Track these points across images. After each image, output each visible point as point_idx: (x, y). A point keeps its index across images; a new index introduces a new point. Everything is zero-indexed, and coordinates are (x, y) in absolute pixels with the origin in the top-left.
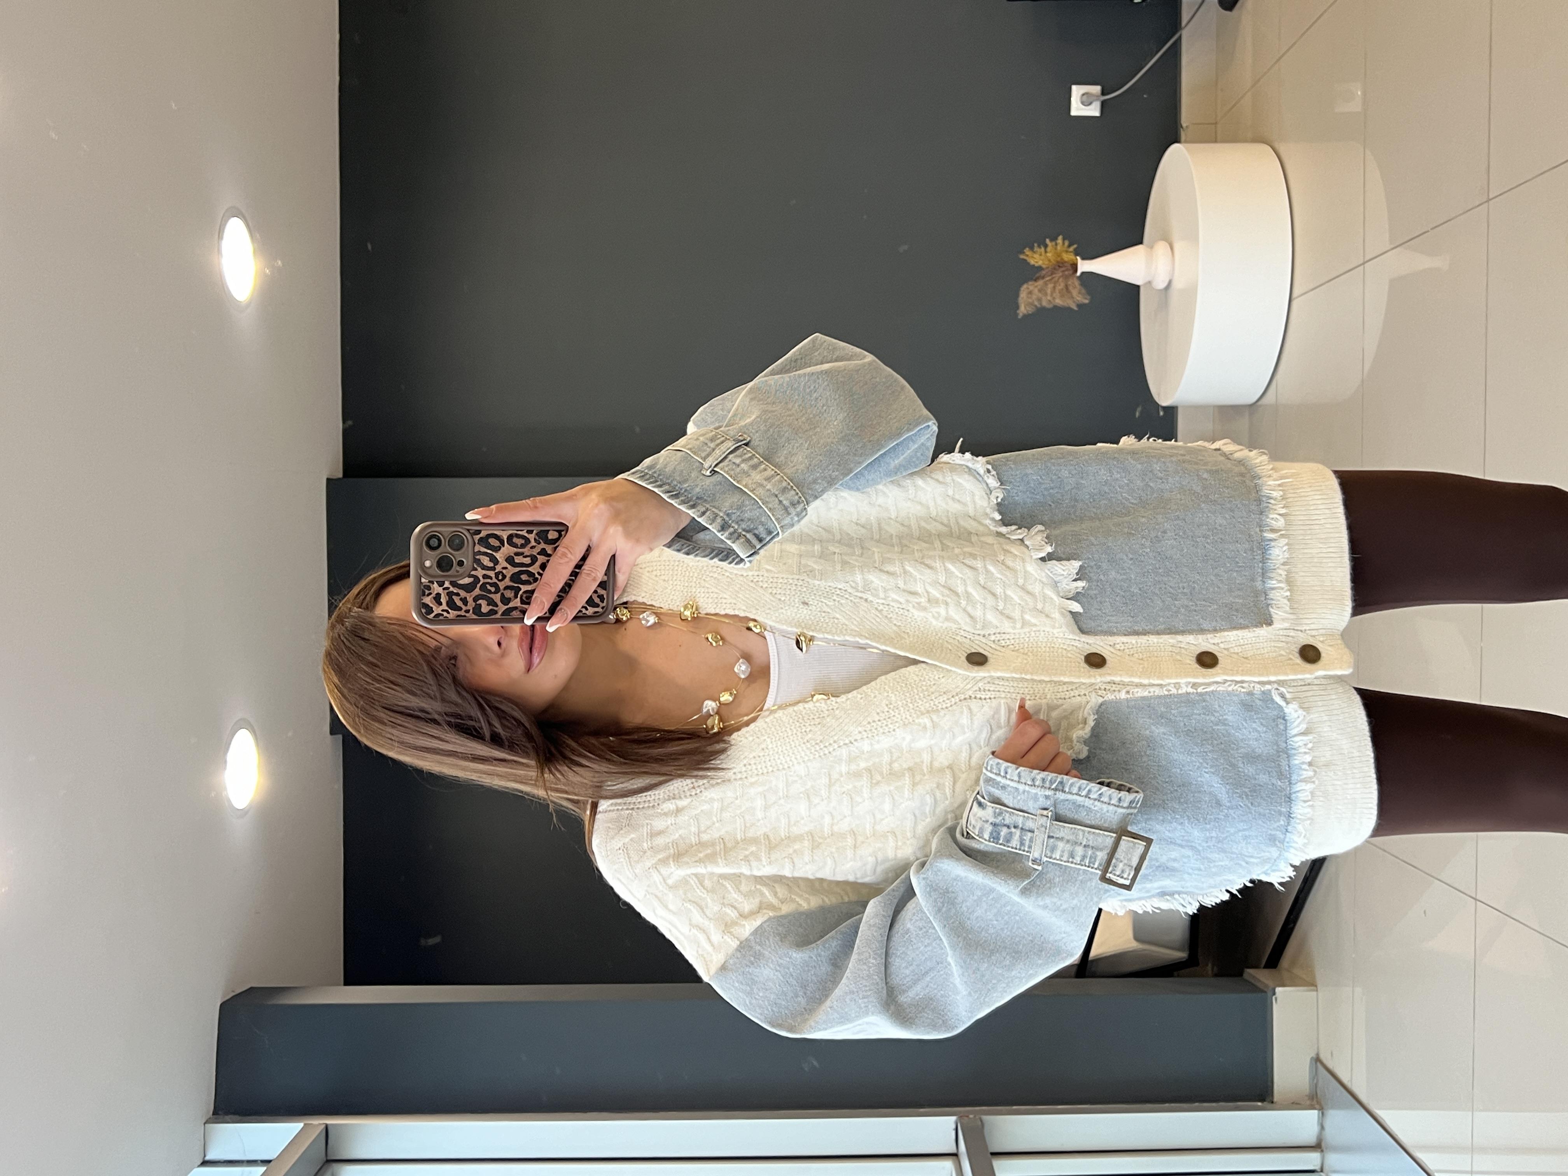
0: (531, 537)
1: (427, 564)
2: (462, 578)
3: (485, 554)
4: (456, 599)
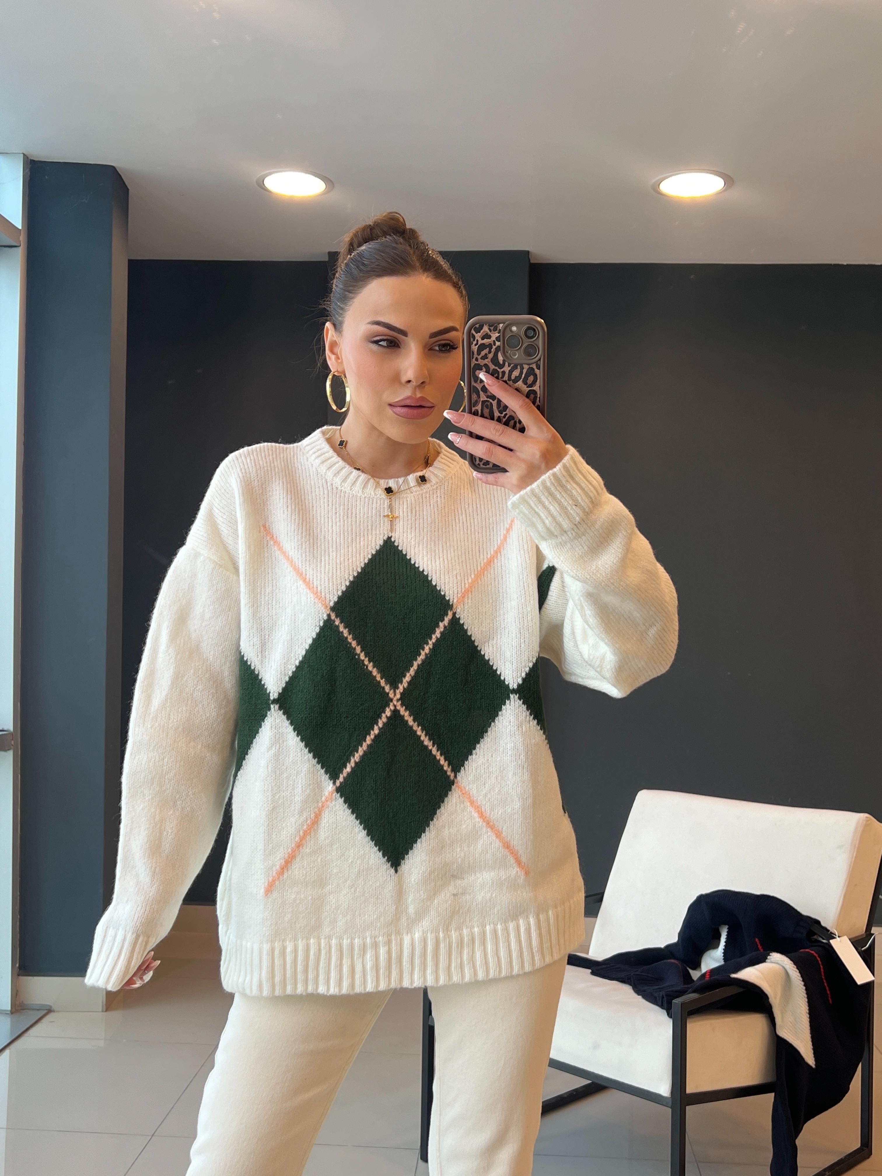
1: (514, 329)
2: (504, 354)
3: (521, 373)
4: (486, 351)
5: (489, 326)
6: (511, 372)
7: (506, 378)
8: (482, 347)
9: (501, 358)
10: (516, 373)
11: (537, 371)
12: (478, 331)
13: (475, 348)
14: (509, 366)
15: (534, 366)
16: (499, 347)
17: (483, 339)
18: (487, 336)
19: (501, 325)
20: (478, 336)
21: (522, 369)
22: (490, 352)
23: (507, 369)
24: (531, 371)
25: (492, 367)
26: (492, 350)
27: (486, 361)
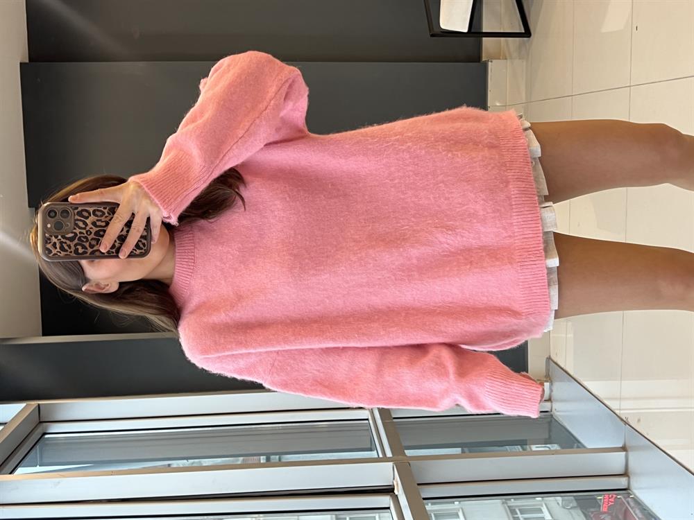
0: (106, 211)
1: (49, 226)
2: (68, 233)
3: (81, 220)
4: (65, 246)
5: (47, 242)
6: (80, 228)
7: (84, 231)
8: (62, 248)
9: (70, 235)
10: (81, 224)
11: (80, 209)
12: (50, 252)
13: (63, 253)
14: (75, 229)
15: (76, 211)
16: (62, 236)
17: (56, 248)
18: (55, 245)
19: (46, 235)
20: (54, 251)
21: (78, 220)
22: (66, 243)
23: (78, 231)
24: (80, 214)
25: (76, 241)
26: (64, 241)
27: (72, 246)
